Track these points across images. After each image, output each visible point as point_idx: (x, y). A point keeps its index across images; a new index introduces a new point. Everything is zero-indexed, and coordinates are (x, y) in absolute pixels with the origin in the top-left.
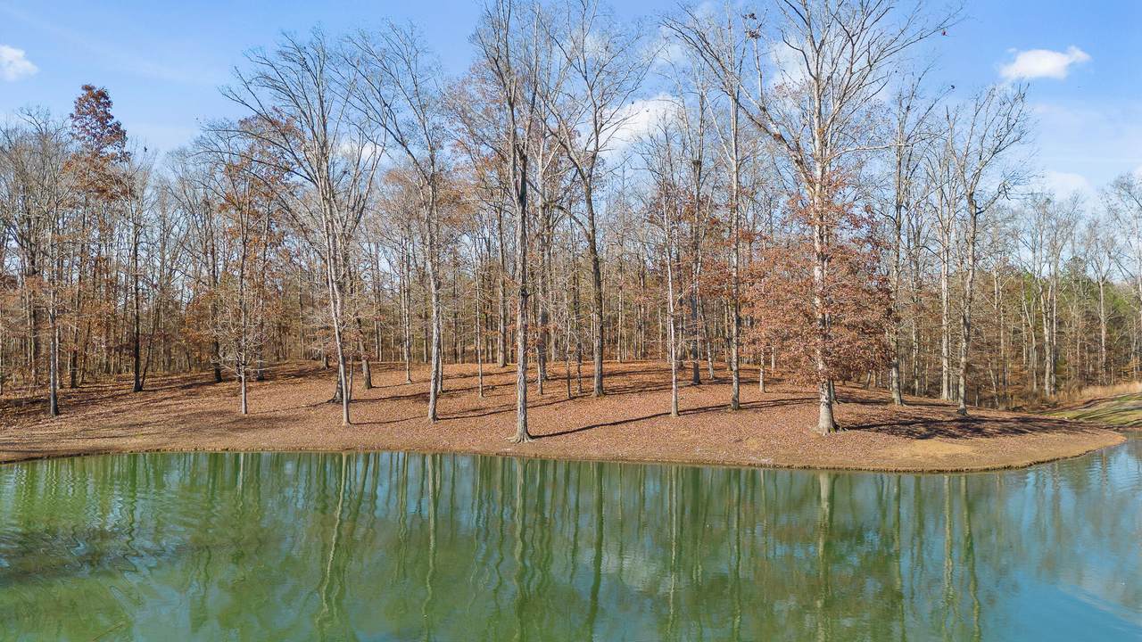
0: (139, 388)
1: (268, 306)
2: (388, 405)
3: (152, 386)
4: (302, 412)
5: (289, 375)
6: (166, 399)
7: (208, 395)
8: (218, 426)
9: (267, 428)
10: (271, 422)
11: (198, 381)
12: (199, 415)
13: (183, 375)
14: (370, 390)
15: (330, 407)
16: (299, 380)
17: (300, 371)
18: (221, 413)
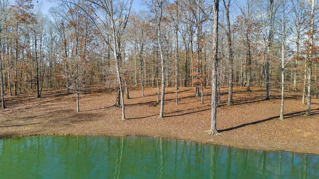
0: (39, 96)
1: (87, 65)
2: (139, 108)
3: (45, 95)
4: (102, 111)
5: (96, 92)
6: (48, 102)
7: (64, 100)
8: (66, 119)
9: (88, 121)
10: (90, 117)
11: (62, 93)
12: (59, 112)
13: (57, 90)
14: (129, 100)
15: (114, 109)
16: (99, 94)
17: (100, 90)
18: (68, 111)
